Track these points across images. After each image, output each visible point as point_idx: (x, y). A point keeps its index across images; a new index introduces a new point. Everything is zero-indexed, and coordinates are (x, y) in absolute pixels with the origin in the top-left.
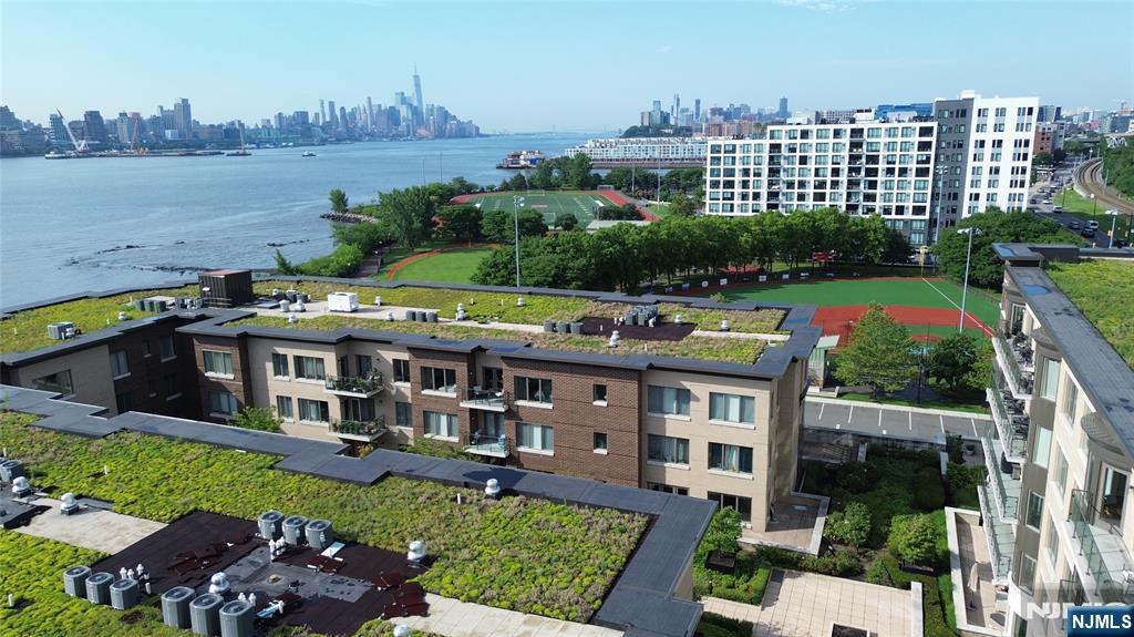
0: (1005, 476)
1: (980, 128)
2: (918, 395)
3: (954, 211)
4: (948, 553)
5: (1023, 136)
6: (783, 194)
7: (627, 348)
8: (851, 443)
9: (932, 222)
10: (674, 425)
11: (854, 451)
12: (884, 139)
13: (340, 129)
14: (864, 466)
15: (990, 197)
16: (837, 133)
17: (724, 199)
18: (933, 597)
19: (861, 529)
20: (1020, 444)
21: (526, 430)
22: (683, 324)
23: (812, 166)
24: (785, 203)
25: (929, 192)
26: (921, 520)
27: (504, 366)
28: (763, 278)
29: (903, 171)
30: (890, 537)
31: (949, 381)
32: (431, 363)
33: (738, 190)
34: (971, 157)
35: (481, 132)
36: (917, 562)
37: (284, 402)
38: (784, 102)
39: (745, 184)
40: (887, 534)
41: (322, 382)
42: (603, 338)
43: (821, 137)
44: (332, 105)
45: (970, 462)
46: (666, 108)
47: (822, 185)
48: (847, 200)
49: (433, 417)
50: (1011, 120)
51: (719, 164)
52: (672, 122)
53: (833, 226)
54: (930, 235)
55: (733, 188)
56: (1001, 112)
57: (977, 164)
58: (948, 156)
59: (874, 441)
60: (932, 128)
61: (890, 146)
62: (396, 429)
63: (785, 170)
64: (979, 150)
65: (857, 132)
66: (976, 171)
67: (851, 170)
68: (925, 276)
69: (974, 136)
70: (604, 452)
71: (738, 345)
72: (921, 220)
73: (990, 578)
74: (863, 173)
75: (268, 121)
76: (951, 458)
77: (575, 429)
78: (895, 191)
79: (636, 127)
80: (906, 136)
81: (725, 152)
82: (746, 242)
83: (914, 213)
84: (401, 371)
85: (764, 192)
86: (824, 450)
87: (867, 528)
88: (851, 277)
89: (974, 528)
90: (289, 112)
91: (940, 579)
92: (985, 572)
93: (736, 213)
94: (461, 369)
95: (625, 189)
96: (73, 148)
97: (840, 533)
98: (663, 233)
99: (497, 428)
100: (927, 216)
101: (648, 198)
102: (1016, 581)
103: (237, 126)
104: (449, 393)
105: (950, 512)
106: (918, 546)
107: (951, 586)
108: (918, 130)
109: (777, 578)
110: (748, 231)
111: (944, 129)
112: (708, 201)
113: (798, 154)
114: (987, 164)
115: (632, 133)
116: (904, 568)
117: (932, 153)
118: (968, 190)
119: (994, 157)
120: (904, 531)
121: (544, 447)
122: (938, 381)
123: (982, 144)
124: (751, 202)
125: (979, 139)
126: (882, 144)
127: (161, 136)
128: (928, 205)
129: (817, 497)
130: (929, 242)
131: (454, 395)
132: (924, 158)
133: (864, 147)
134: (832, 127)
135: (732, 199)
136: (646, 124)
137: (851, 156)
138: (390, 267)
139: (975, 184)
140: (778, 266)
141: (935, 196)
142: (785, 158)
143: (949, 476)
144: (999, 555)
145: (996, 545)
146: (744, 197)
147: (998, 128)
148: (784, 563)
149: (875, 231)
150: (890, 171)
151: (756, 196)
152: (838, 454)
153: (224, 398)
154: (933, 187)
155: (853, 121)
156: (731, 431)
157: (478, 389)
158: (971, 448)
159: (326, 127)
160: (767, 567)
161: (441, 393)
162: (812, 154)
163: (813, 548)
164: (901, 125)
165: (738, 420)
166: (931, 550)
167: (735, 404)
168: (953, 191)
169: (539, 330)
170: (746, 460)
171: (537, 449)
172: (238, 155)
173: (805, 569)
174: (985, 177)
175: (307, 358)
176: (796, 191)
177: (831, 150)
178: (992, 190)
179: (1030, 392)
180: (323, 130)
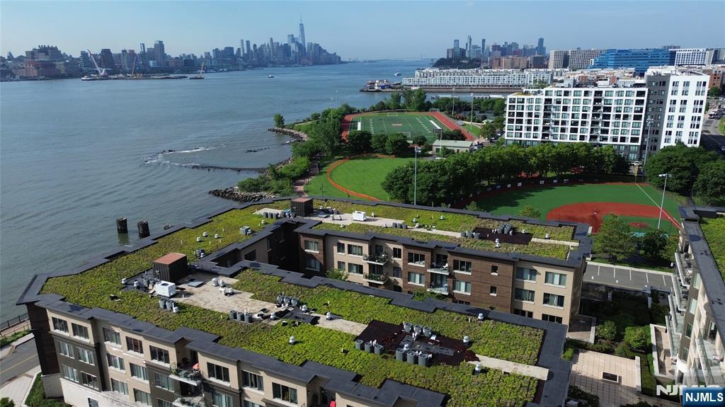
0: (677, 314)
1: (674, 93)
2: (635, 261)
3: (656, 141)
4: (651, 345)
5: (699, 98)
6: (552, 128)
7: (505, 249)
8: (604, 290)
9: (643, 147)
10: (528, 284)
11: (605, 295)
12: (614, 98)
13: (254, 59)
14: (611, 302)
15: (678, 134)
16: (586, 93)
17: (516, 130)
18: (645, 363)
19: (612, 333)
20: (684, 302)
21: (457, 283)
22: (526, 234)
23: (570, 112)
24: (553, 133)
25: (641, 129)
26: (640, 330)
27: (449, 255)
28: (542, 182)
29: (626, 117)
30: (625, 337)
31: (651, 253)
32: (413, 251)
33: (525, 125)
34: (667, 110)
35: (342, 60)
36: (638, 348)
37: (341, 264)
38: (541, 41)
39: (529, 122)
40: (624, 335)
41: (362, 257)
42: (491, 242)
43: (577, 96)
44: (248, 42)
45: (662, 302)
46: (462, 46)
47: (575, 123)
48: (591, 133)
49: (412, 275)
50: (693, 88)
51: (514, 109)
52: (467, 55)
53: (584, 153)
54: (641, 154)
55: (522, 123)
56: (687, 84)
57: (671, 114)
58: (653, 109)
59: (615, 290)
60: (644, 92)
61: (618, 102)
62: (392, 278)
63: (553, 114)
64: (673, 106)
65: (598, 93)
66: (670, 118)
67: (593, 115)
68: (638, 182)
69: (670, 97)
70: (495, 295)
71: (555, 247)
72: (635, 146)
73: (669, 356)
74: (601, 117)
75: (209, 53)
76: (653, 300)
77: (481, 284)
78: (620, 128)
79: (443, 59)
80: (629, 96)
81: (518, 102)
82: (534, 162)
83: (631, 141)
84: (397, 253)
85: (540, 126)
86: (591, 294)
87: (615, 333)
88: (594, 183)
89: (663, 334)
90: (222, 48)
91: (648, 356)
92: (667, 353)
93: (523, 138)
94: (428, 255)
95: (447, 112)
96: (97, 72)
97: (603, 335)
98: (488, 159)
99: (442, 281)
100: (639, 143)
101: (463, 119)
102: (680, 357)
103: (192, 58)
104: (421, 265)
105: (652, 326)
106: (639, 341)
107: (653, 359)
108: (636, 93)
109: (576, 353)
110: (535, 156)
111: (652, 92)
112: (506, 131)
113: (562, 105)
114: (677, 114)
115: (441, 64)
116: (632, 350)
117: (644, 106)
118: (665, 129)
119: (682, 110)
120: (632, 334)
121: (466, 291)
122: (646, 253)
123: (675, 102)
124: (532, 132)
125: (673, 99)
126: (613, 101)
127: (148, 65)
128: (640, 137)
129: (590, 317)
130: (640, 159)
131: (424, 266)
132: (639, 109)
133: (603, 102)
134: (583, 90)
135: (521, 129)
136: (450, 57)
137: (594, 107)
138: (325, 169)
139: (669, 125)
140: (550, 175)
141: (645, 132)
142: (554, 107)
143: (652, 309)
144: (673, 347)
145: (673, 342)
146: (529, 129)
147: (685, 93)
148: (580, 347)
149: (609, 156)
150: (618, 117)
151: (536, 129)
152: (597, 296)
153: (313, 262)
154: (644, 127)
155: (596, 85)
156: (555, 288)
157: (434, 264)
158: (663, 295)
159: (246, 57)
160: (571, 348)
161: (417, 264)
162: (571, 105)
163: (592, 340)
164: (625, 90)
165: (558, 283)
166: (645, 343)
167: (557, 278)
168: (656, 129)
169: (458, 235)
170: (561, 301)
171: (462, 291)
172: (196, 78)
173: (589, 350)
174: (676, 121)
175: (354, 246)
176: (560, 126)
177: (582, 103)
178: (679, 130)
179: (689, 284)
180: (243, 59)
